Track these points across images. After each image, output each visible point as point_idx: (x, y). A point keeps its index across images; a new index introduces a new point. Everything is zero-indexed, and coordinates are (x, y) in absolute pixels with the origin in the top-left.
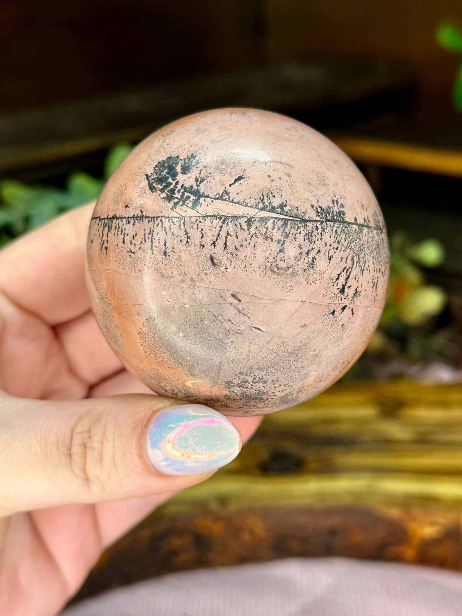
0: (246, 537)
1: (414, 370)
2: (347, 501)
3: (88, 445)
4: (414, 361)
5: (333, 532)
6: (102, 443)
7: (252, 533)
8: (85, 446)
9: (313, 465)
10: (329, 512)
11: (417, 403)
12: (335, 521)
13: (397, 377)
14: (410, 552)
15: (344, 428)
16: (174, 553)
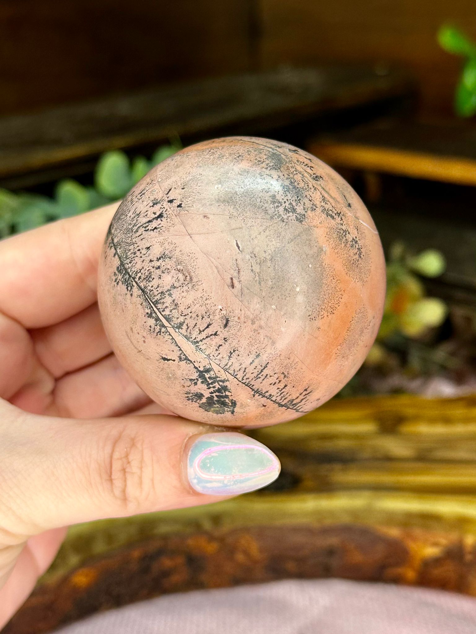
0: (240, 557)
1: (415, 384)
2: (346, 519)
3: (127, 470)
4: (414, 376)
5: (331, 552)
6: (141, 468)
7: (246, 553)
8: (124, 471)
9: (309, 483)
10: (326, 531)
11: (416, 419)
12: (333, 541)
13: (397, 391)
14: (411, 574)
15: (343, 444)
16: (166, 574)
